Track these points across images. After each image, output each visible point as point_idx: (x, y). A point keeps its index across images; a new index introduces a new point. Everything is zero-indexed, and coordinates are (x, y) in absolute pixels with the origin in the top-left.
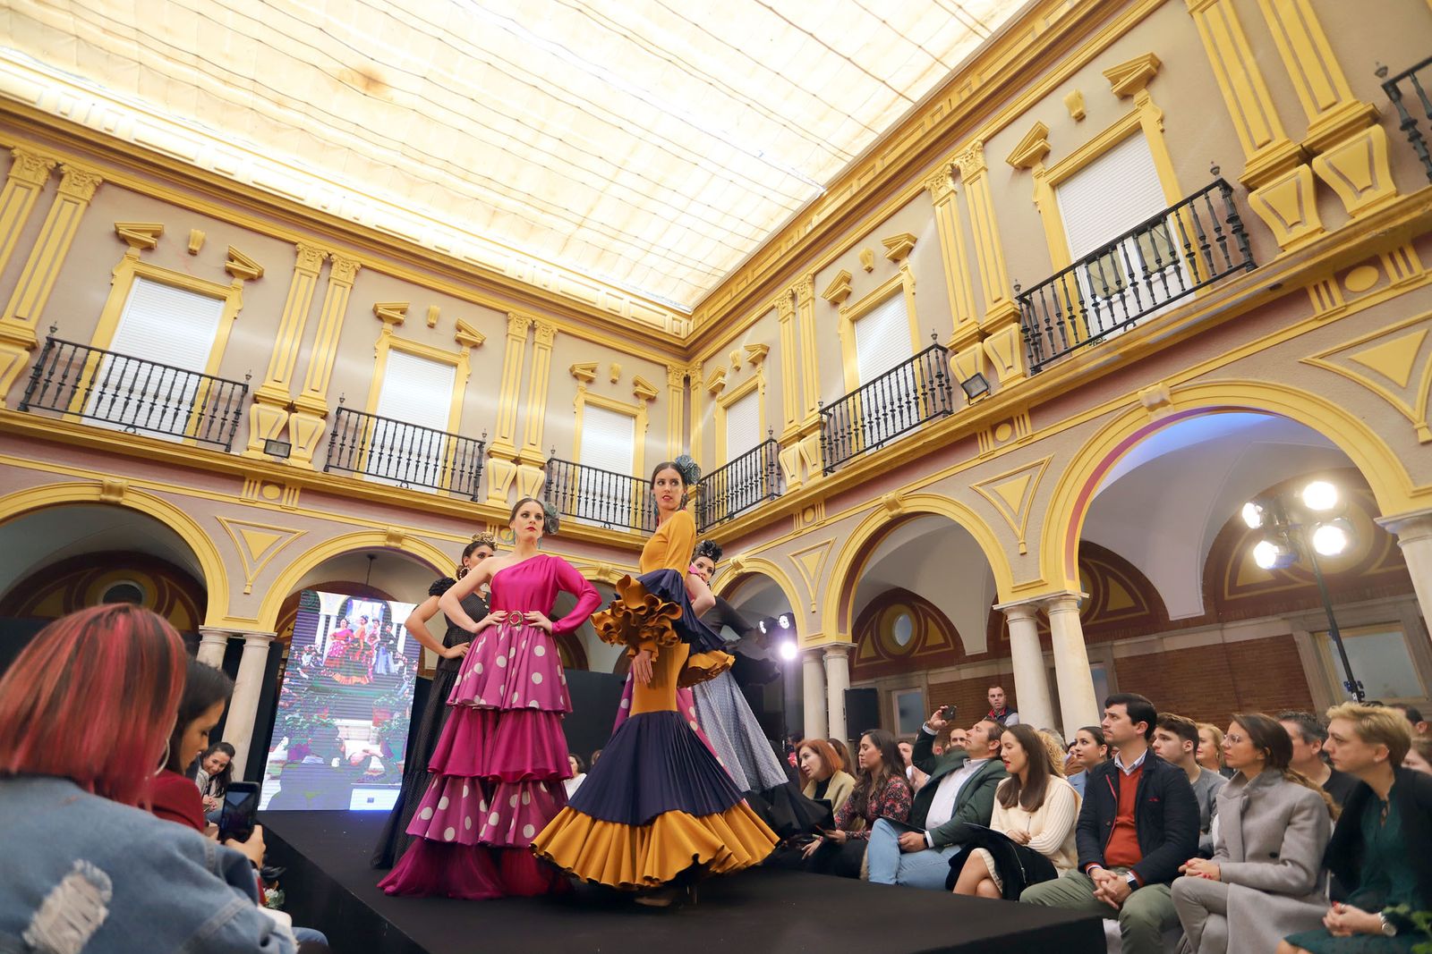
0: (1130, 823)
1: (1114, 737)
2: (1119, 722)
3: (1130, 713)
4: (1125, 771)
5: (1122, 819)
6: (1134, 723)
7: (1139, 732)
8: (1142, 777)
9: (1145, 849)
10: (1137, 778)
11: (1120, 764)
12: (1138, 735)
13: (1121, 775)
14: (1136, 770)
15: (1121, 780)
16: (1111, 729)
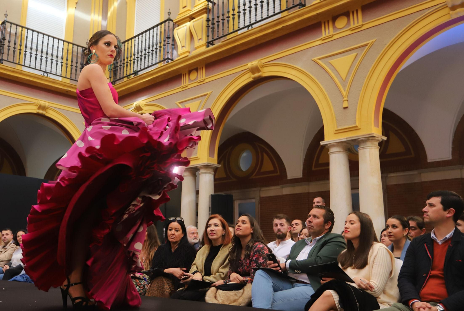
0: (440, 275)
1: (430, 219)
2: (434, 208)
3: (442, 203)
4: (438, 241)
5: (434, 272)
6: (445, 209)
7: (448, 215)
8: (451, 245)
9: (449, 292)
10: (447, 247)
11: (435, 237)
12: (449, 217)
13: (435, 244)
14: (446, 241)
15: (435, 248)
16: (429, 213)
